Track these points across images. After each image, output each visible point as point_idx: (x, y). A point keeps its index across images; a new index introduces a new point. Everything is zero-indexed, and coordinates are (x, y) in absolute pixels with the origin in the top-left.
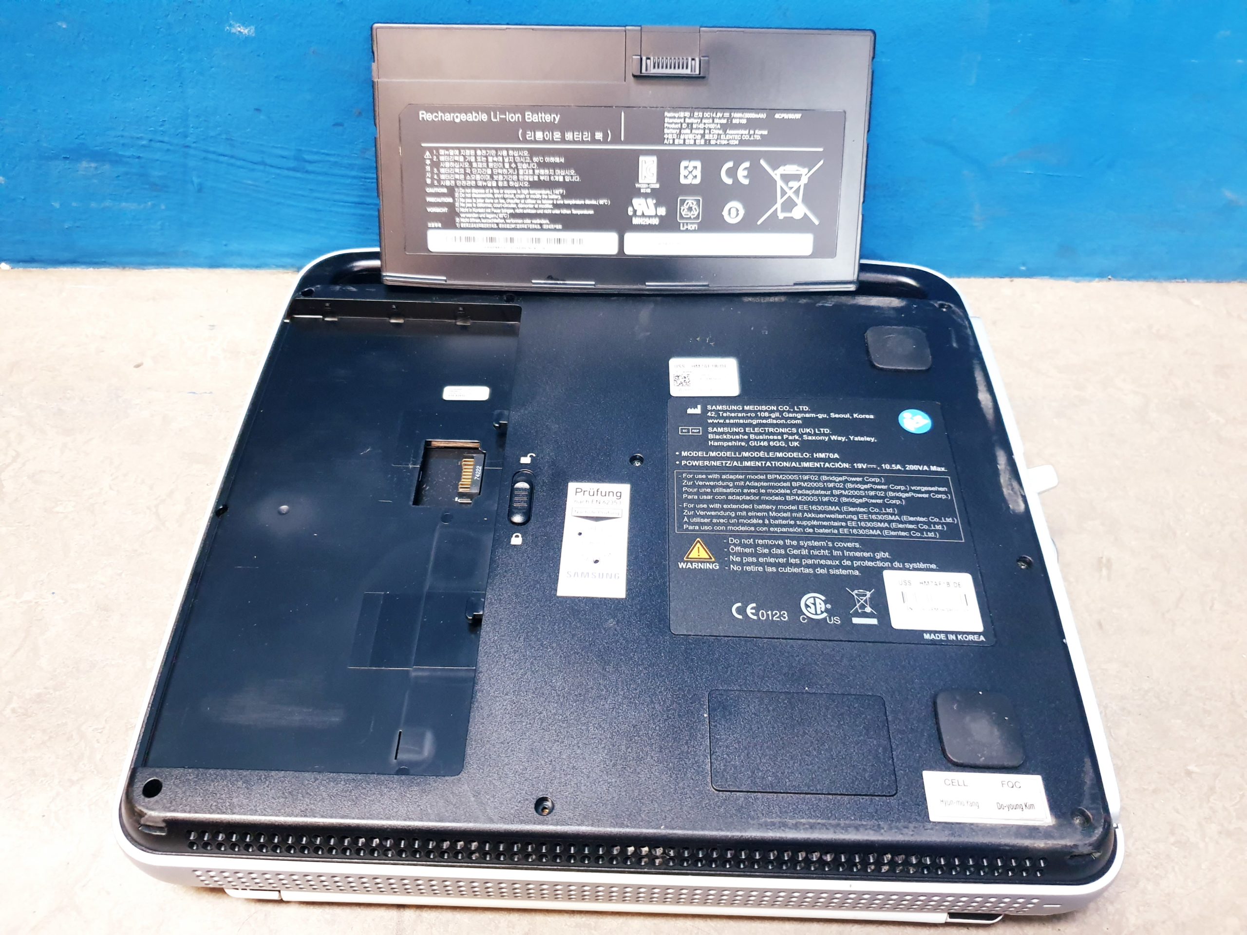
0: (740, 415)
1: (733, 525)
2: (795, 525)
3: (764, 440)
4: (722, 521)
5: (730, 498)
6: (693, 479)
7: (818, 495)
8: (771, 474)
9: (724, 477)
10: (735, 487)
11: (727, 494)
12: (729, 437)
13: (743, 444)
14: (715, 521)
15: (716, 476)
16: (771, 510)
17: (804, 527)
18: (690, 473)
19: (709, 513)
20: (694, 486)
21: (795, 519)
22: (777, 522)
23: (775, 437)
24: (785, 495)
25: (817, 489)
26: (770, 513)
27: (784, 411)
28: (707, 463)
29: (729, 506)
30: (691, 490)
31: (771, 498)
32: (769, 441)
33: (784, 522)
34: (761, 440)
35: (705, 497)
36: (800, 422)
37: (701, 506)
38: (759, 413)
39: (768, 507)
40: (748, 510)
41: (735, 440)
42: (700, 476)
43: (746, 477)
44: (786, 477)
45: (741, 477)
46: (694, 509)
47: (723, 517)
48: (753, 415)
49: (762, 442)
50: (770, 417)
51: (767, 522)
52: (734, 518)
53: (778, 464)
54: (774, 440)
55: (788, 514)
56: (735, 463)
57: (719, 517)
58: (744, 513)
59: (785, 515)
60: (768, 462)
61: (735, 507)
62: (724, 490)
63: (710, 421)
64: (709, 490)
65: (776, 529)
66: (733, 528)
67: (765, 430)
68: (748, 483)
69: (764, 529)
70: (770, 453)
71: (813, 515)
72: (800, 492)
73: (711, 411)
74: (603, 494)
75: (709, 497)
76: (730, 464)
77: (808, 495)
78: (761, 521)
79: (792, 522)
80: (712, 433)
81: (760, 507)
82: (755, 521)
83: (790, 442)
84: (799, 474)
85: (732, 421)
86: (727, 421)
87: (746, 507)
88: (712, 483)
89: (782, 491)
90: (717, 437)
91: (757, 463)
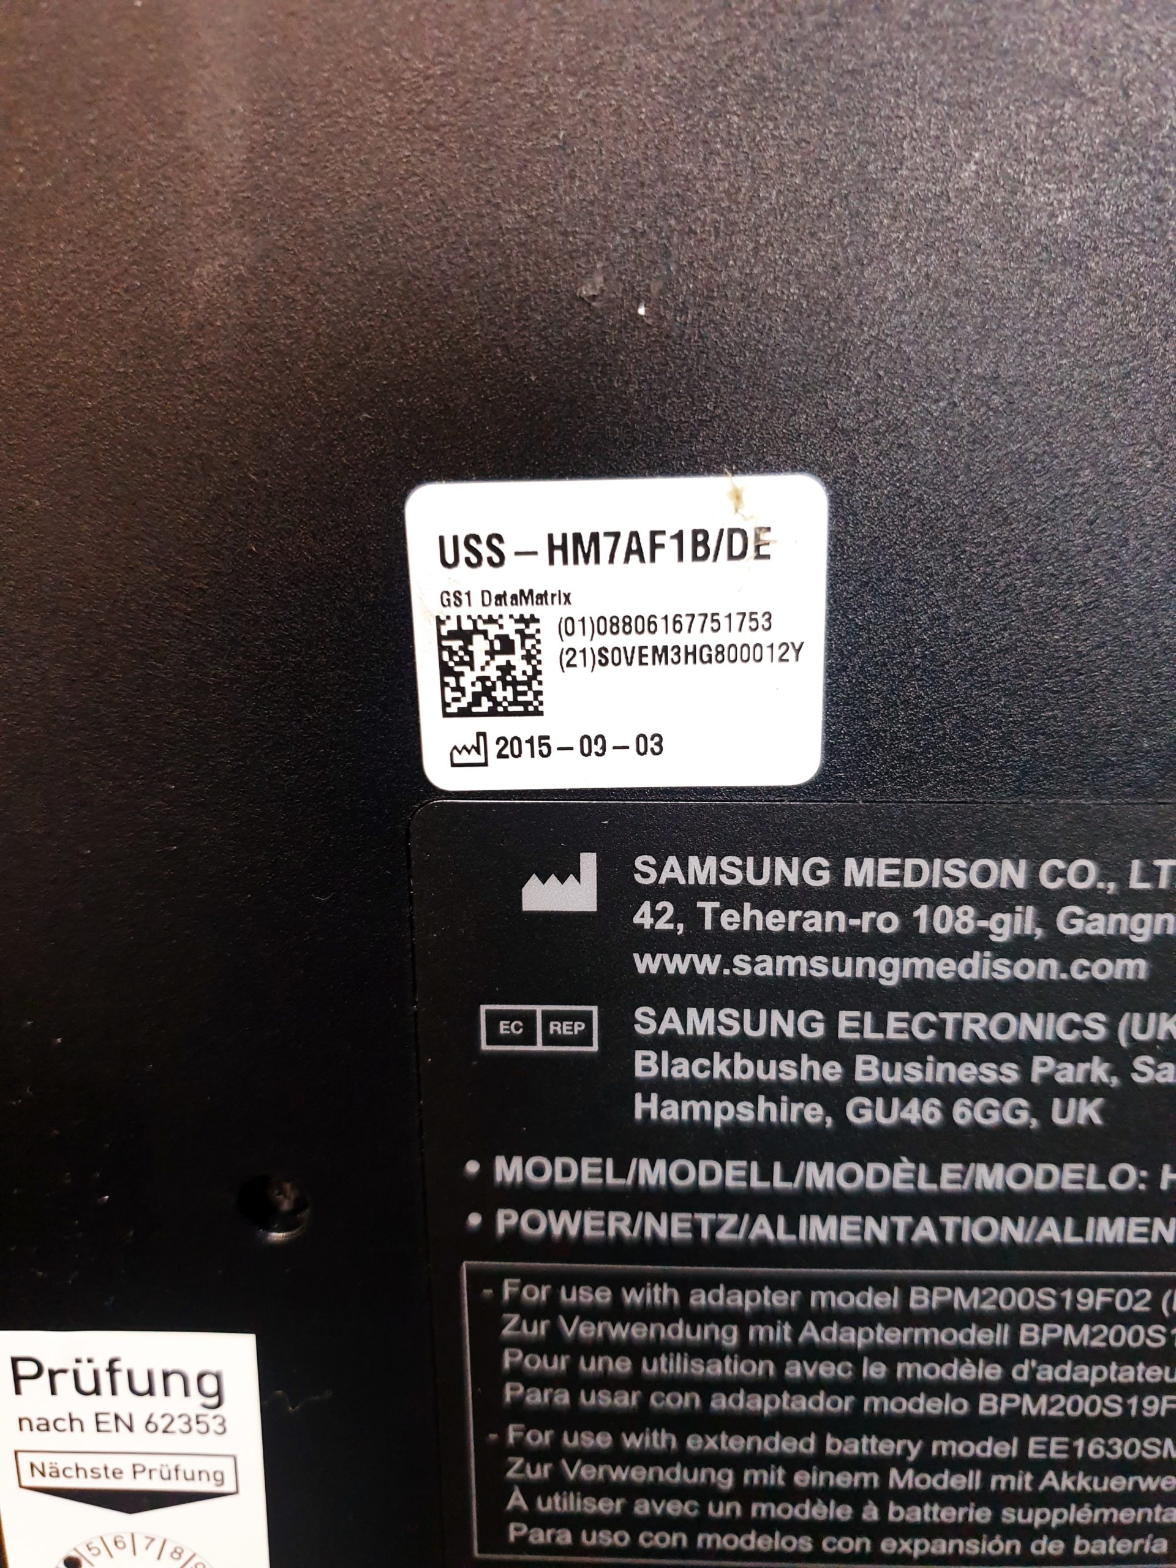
0: (815, 922)
1: (724, 1526)
2: (996, 1528)
3: (923, 1092)
4: (674, 1508)
5: (720, 1403)
6: (551, 1309)
7: (1126, 1390)
8: (930, 1283)
9: (699, 1299)
10: (747, 1351)
11: (707, 1387)
12: (744, 1069)
13: (814, 1113)
14: (643, 1507)
15: (662, 1295)
16: (901, 1463)
17: (1027, 1534)
18: (538, 1279)
19: (619, 1474)
20: (552, 1344)
21: (996, 1500)
22: (916, 1514)
23: (989, 1073)
24: (970, 1390)
25: (1127, 1356)
26: (894, 1473)
27: (1069, 896)
28: (619, 1223)
29: (712, 1443)
30: (541, 1363)
31: (907, 1406)
32: (948, 1093)
33: (948, 1514)
34: (906, 1092)
35: (603, 1399)
36: (1137, 968)
37: (588, 1440)
38: (922, 912)
39: (887, 1447)
40: (792, 1463)
41: (774, 1091)
42: (584, 1296)
43: (805, 1301)
44: (996, 1299)
45: (780, 1300)
46: (554, 1453)
47: (681, 1492)
48: (889, 923)
49: (914, 1103)
50: (980, 941)
51: (871, 1513)
52: (727, 1497)
53: (972, 1230)
54: (977, 1092)
55: (972, 1480)
56: (762, 1228)
57: (658, 1492)
58: (776, 1477)
59: (956, 1482)
60: (926, 1221)
61: (735, 1444)
62: (699, 1368)
63: (646, 964)
64: (623, 1366)
65: (905, 1546)
66: (722, 1542)
67: (941, 1027)
68: (809, 1331)
69: (856, 1545)
70: (946, 1168)
71: (1083, 1482)
72: (1047, 1373)
73: (655, 893)
74: (141, 1385)
75: (626, 1400)
76: (736, 1230)
77: (1083, 1389)
78: (843, 1513)
79: (982, 1515)
80: (656, 1043)
81: (852, 1447)
82: (818, 1511)
83: (1057, 1103)
84: (1059, 1284)
85: (767, 966)
86: (742, 965)
87: (788, 1445)
88: (639, 1332)
89: (966, 1372)
90: (682, 1069)
91: (870, 1222)
